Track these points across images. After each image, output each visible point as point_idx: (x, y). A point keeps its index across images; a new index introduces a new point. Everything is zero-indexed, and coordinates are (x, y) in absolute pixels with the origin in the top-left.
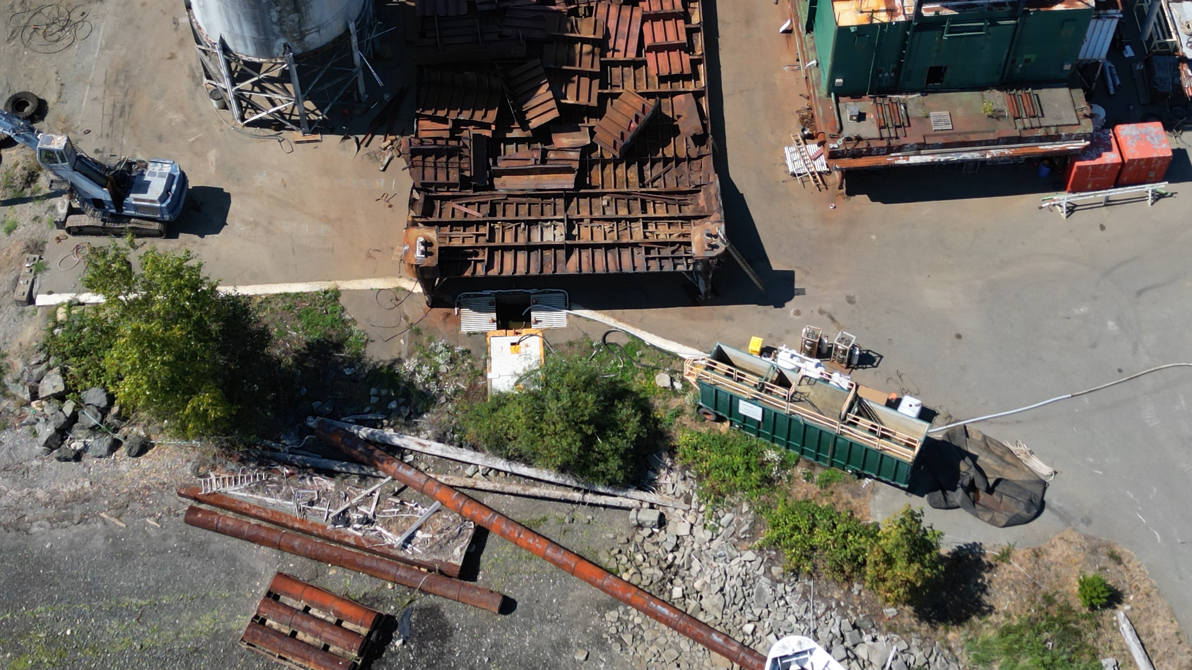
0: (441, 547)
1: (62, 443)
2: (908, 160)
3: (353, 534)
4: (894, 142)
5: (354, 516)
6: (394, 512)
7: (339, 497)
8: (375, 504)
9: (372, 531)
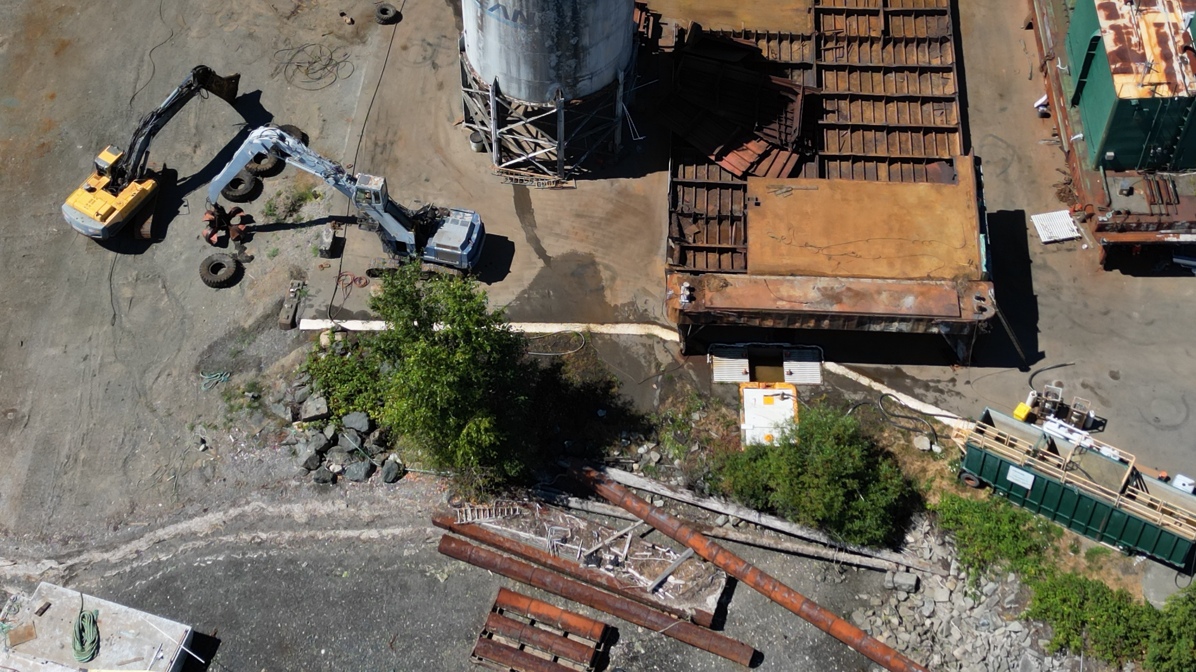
0: (694, 595)
1: (320, 465)
2: (1178, 237)
3: (605, 575)
4: (1164, 219)
5: (607, 557)
6: (646, 556)
7: (592, 536)
8: (627, 546)
9: (624, 573)
